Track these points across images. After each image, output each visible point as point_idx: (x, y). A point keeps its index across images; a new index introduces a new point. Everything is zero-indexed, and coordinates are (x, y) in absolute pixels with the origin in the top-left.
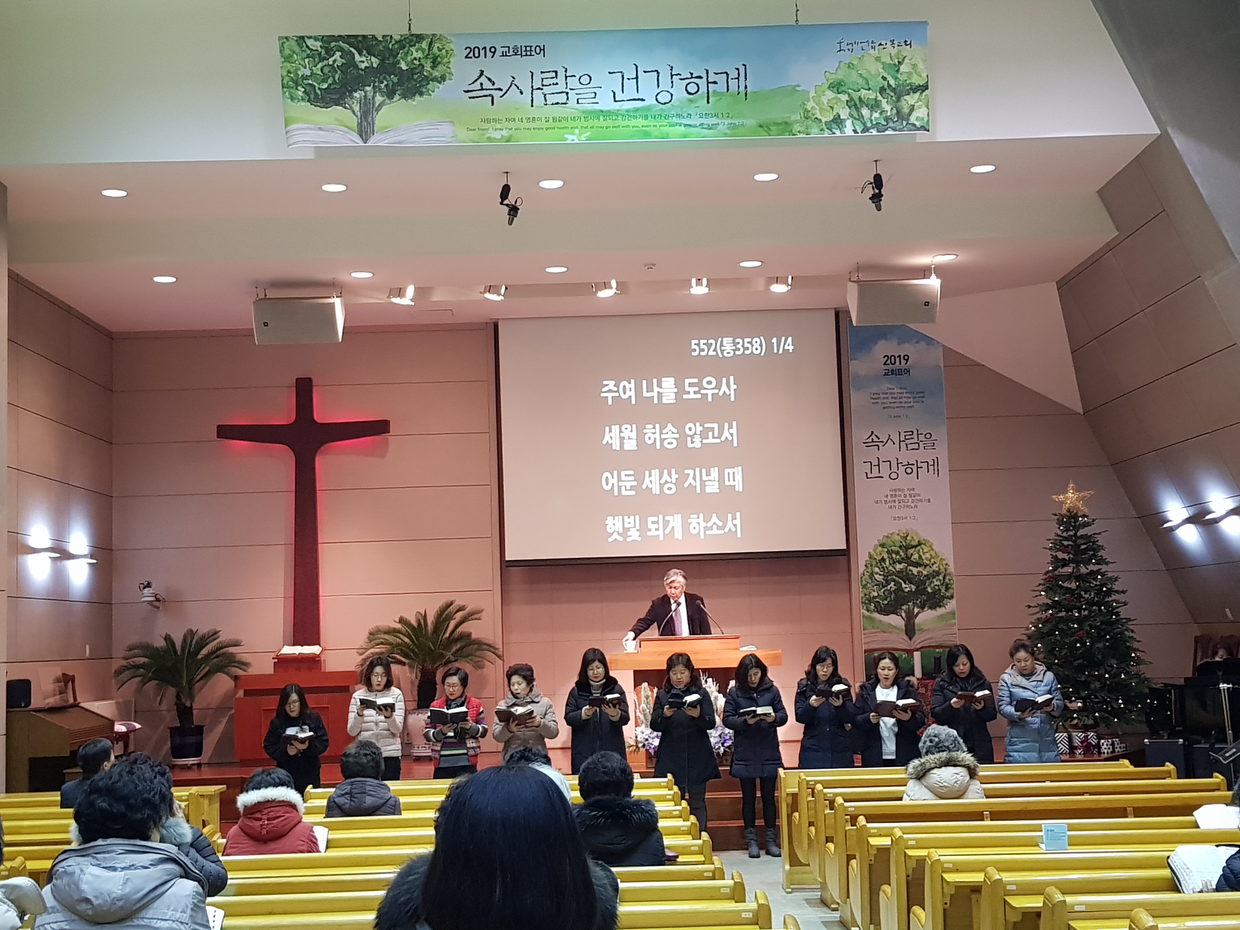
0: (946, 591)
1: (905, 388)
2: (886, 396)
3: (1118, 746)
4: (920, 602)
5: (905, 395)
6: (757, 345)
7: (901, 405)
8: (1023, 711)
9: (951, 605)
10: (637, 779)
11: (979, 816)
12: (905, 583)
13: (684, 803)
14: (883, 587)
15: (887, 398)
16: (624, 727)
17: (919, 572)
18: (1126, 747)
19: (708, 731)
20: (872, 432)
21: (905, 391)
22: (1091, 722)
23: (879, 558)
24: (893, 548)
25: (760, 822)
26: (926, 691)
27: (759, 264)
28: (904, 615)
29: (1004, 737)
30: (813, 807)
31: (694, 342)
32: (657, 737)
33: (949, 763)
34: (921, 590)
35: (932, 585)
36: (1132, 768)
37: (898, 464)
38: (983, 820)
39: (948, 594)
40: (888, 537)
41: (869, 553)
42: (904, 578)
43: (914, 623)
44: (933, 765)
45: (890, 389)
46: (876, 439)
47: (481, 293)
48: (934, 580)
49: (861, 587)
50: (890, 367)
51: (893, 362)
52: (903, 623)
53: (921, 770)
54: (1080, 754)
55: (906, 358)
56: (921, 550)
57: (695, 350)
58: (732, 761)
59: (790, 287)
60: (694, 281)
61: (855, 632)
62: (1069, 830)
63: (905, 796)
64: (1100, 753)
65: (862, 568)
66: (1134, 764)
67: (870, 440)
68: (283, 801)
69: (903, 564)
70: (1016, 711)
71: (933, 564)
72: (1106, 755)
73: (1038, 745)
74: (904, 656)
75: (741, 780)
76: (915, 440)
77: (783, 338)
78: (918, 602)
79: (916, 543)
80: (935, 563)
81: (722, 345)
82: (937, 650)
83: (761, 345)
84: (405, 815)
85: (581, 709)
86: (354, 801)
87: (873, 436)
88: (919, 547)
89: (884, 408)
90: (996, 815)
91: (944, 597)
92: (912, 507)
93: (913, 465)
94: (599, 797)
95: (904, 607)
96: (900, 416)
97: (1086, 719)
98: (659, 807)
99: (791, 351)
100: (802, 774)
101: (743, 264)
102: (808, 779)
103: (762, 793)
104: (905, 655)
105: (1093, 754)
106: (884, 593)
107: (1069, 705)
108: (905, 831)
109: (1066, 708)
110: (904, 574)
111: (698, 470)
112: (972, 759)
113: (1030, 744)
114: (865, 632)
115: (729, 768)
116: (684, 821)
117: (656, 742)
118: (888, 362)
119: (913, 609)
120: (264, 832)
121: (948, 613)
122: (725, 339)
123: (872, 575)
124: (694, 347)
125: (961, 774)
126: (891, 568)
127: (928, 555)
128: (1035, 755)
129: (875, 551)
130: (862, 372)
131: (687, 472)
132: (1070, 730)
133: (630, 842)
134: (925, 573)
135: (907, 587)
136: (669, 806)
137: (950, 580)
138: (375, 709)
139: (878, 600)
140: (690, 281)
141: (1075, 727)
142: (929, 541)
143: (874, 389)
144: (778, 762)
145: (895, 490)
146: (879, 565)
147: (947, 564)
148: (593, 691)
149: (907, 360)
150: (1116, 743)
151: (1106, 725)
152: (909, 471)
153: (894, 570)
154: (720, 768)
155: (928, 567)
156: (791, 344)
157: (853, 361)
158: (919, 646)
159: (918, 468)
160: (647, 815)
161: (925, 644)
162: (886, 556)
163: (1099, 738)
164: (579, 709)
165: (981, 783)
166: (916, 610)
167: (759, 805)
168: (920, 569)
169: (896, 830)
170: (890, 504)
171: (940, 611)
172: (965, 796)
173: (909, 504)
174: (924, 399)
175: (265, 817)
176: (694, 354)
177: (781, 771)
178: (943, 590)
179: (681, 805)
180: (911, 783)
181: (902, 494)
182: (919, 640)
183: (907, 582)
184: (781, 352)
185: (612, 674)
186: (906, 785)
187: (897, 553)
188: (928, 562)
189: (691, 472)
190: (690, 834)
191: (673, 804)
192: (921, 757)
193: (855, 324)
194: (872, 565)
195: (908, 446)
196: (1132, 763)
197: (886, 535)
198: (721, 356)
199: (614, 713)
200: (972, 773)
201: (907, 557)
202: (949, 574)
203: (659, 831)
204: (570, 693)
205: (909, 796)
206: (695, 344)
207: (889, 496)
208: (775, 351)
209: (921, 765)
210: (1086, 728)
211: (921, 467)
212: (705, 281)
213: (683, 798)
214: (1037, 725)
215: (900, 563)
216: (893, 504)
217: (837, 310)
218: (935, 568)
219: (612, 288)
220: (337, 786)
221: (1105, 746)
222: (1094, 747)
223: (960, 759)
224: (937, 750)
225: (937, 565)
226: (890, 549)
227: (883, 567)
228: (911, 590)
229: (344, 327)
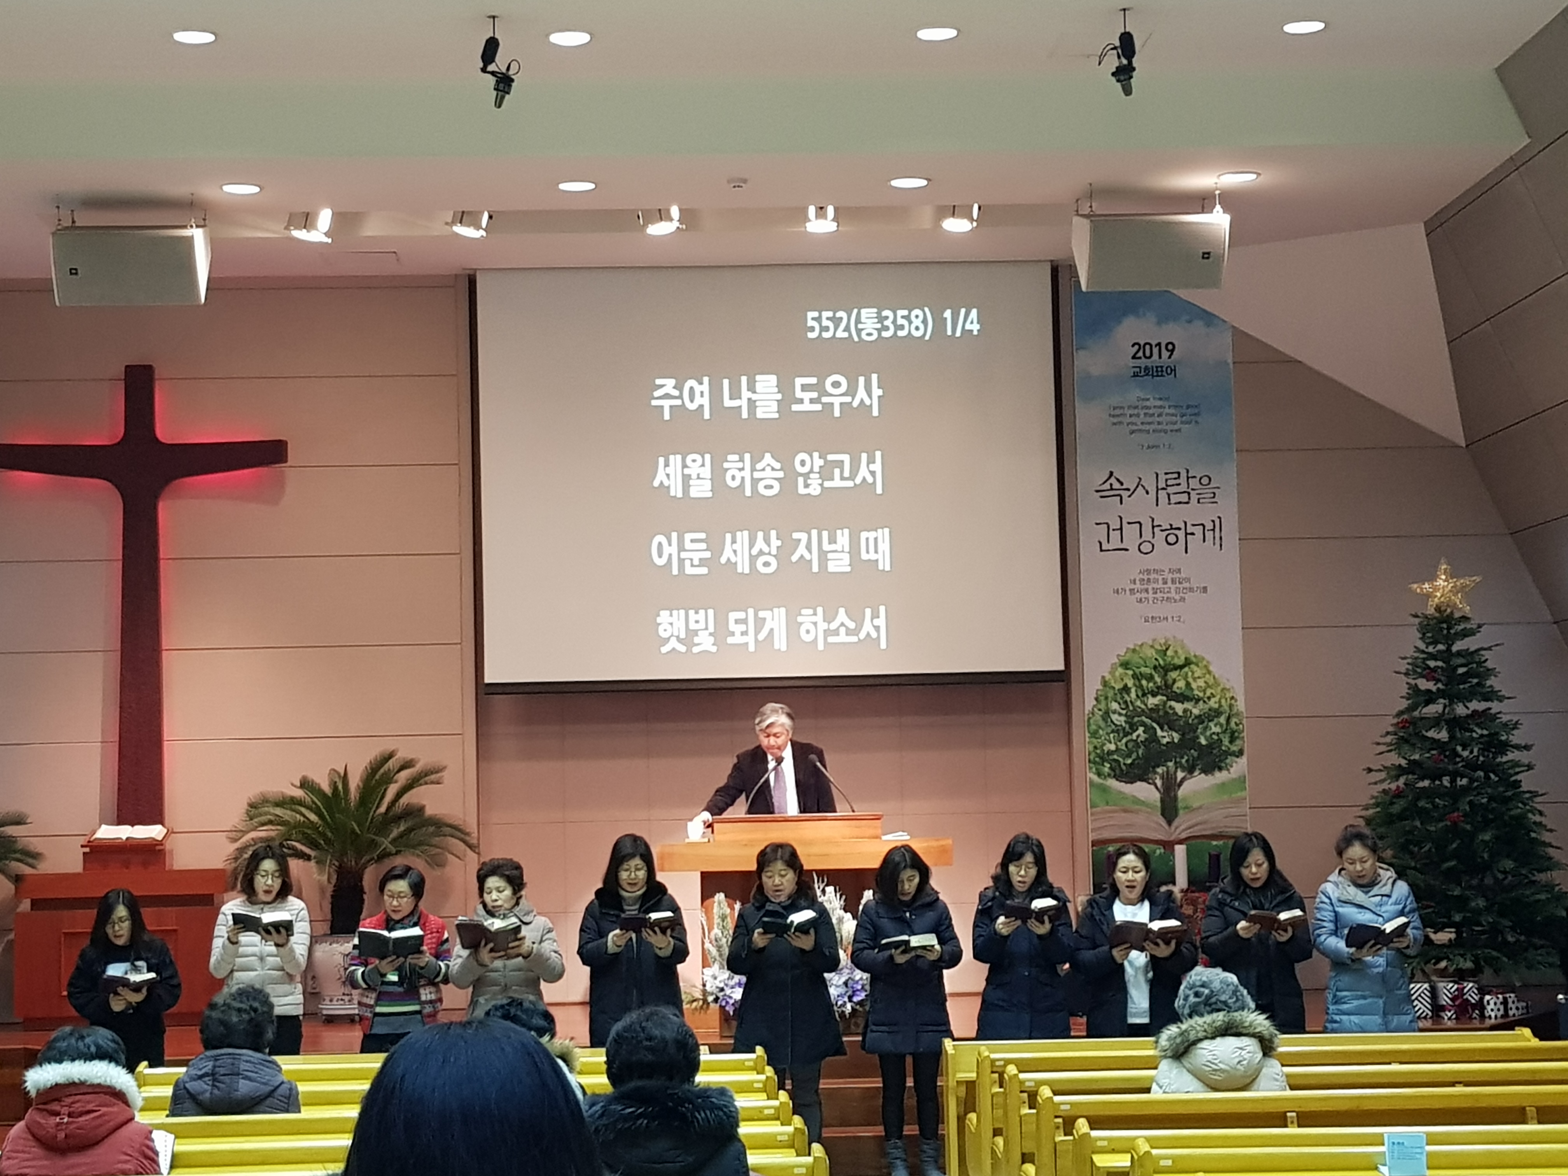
0: (1231, 742)
1: (1167, 399)
2: (1136, 412)
3: (1514, 1007)
4: (1187, 761)
5: (1167, 410)
6: (917, 322)
7: (1160, 427)
8: (1360, 947)
9: (1239, 767)
10: (705, 1056)
11: (1280, 1120)
12: (1162, 729)
13: (783, 1096)
14: (1125, 736)
15: (1138, 415)
16: (680, 967)
17: (1185, 711)
18: (1527, 1007)
19: (826, 975)
20: (1111, 474)
21: (1166, 404)
22: (1469, 965)
23: (1118, 686)
24: (1143, 669)
25: (911, 1130)
26: (1195, 911)
27: (924, 183)
28: (1159, 782)
29: (1325, 990)
30: (1001, 1104)
31: (811, 314)
32: (740, 984)
33: (1229, 1030)
34: (1188, 741)
35: (1208, 733)
36: (1535, 1042)
37: (1153, 527)
38: (1286, 1126)
39: (1234, 748)
40: (1134, 651)
41: (1103, 677)
42: (1161, 721)
43: (1176, 798)
44: (1201, 1035)
45: (1143, 400)
46: (1116, 485)
47: (447, 224)
48: (1212, 724)
49: (1087, 735)
50: (1143, 363)
51: (1148, 354)
52: (1158, 795)
53: (1183, 1042)
54: (1449, 1019)
55: (1170, 347)
56: (1190, 674)
57: (812, 329)
58: (866, 1026)
59: (975, 224)
60: (812, 210)
61: (1077, 813)
62: (1428, 1144)
63: (1154, 1087)
64: (1482, 1016)
65: (1090, 703)
66: (1539, 1034)
67: (1107, 486)
68: (99, 1085)
69: (1159, 697)
70: (1347, 946)
71: (1209, 698)
72: (1493, 1021)
73: (1381, 1001)
74: (1158, 852)
75: (880, 1057)
76: (1183, 487)
77: (963, 311)
78: (1184, 761)
79: (1181, 661)
80: (1214, 696)
81: (858, 321)
82: (1214, 843)
83: (925, 322)
84: (307, 1113)
85: (607, 936)
86: (218, 1088)
87: (1113, 480)
88: (1186, 669)
89: (1132, 432)
90: (1306, 1119)
91: (1228, 753)
92: (1175, 601)
93: (1179, 529)
94: (640, 1083)
95: (1160, 770)
96: (1158, 447)
97: (1462, 960)
98: (741, 1101)
99: (975, 333)
100: (983, 1048)
101: (896, 183)
102: (993, 1056)
103: (915, 1082)
104: (1160, 851)
105: (1471, 1018)
106: (1126, 746)
107: (1433, 936)
108: (1154, 1143)
109: (1427, 940)
110: (1161, 713)
111: (814, 533)
112: (1267, 1023)
113: (1369, 1000)
114: (1094, 810)
115: (860, 1038)
116: (782, 1124)
117: (737, 994)
118: (1140, 354)
119: (1176, 772)
120: (61, 1135)
121: (1234, 780)
122: (863, 311)
123: (1106, 715)
124: (810, 323)
125: (1248, 1048)
126: (1138, 703)
127: (1201, 683)
128: (1377, 1019)
129: (1112, 673)
130: (1096, 370)
131: (796, 536)
132: (1434, 978)
133: (691, 1159)
134: (1196, 711)
135: (1165, 736)
136: (758, 1101)
137: (1237, 724)
138: (258, 932)
139: (1115, 757)
140: (805, 210)
141: (1443, 974)
142: (1203, 659)
143: (1115, 400)
144: (944, 1028)
145: (1148, 571)
146: (1119, 696)
147: (1232, 698)
148: (626, 907)
149: (1172, 351)
150: (1510, 1001)
151: (1495, 971)
152: (1172, 539)
153: (1143, 706)
154: (845, 1039)
155: (1201, 702)
156: (975, 321)
157: (1080, 352)
158: (1184, 835)
159: (1186, 534)
160: (721, 1113)
161: (1196, 831)
162: (1130, 683)
163: (1482, 992)
164: (602, 937)
165: (1283, 1065)
166: (1180, 775)
167: (910, 1102)
168: (1188, 705)
169: (1140, 1142)
170: (1138, 595)
171: (1220, 777)
172: (1255, 1087)
173: (1173, 594)
174: (1199, 419)
175: (65, 1110)
176: (811, 335)
177: (948, 1043)
178: (1226, 742)
179: (777, 1099)
180: (1164, 1065)
181: (1160, 578)
182: (1183, 825)
183: (1166, 727)
184: (958, 334)
185: (660, 877)
186: (1156, 1068)
187: (1150, 678)
188: (1201, 695)
189: (803, 536)
190: (792, 1147)
191: (764, 1095)
192: (1182, 1022)
193: (1084, 288)
194: (1106, 698)
195: (1172, 496)
196: (1536, 1034)
197: (1132, 647)
198: (856, 339)
199: (662, 944)
200: (1267, 1048)
201: (1166, 684)
202: (1237, 714)
203: (740, 1141)
204: (587, 909)
205: (1161, 1087)
206: (813, 319)
207: (1138, 582)
208: (949, 333)
209: (1182, 1034)
210: (1460, 976)
211: (1193, 534)
212: (830, 211)
213: (781, 1087)
214: (1381, 970)
215: (1154, 695)
216: (1144, 595)
217: (1055, 264)
218: (1213, 703)
219: (671, 220)
220: (191, 1063)
221: (1492, 1006)
222: (1474, 1007)
223: (1247, 1024)
224: (1208, 1008)
225: (1217, 699)
226: (1137, 671)
227: (1126, 702)
228: (1173, 741)
229: (209, 279)
